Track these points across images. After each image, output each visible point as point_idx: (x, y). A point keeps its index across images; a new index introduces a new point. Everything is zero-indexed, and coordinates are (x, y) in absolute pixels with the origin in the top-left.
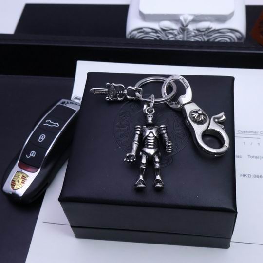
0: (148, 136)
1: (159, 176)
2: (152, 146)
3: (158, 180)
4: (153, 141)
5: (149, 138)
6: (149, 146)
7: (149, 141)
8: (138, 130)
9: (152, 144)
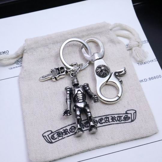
0: (77, 94)
1: (92, 122)
2: (81, 101)
3: (92, 125)
4: (81, 97)
5: (78, 95)
6: (80, 101)
7: (79, 97)
8: (68, 91)
9: (81, 99)
